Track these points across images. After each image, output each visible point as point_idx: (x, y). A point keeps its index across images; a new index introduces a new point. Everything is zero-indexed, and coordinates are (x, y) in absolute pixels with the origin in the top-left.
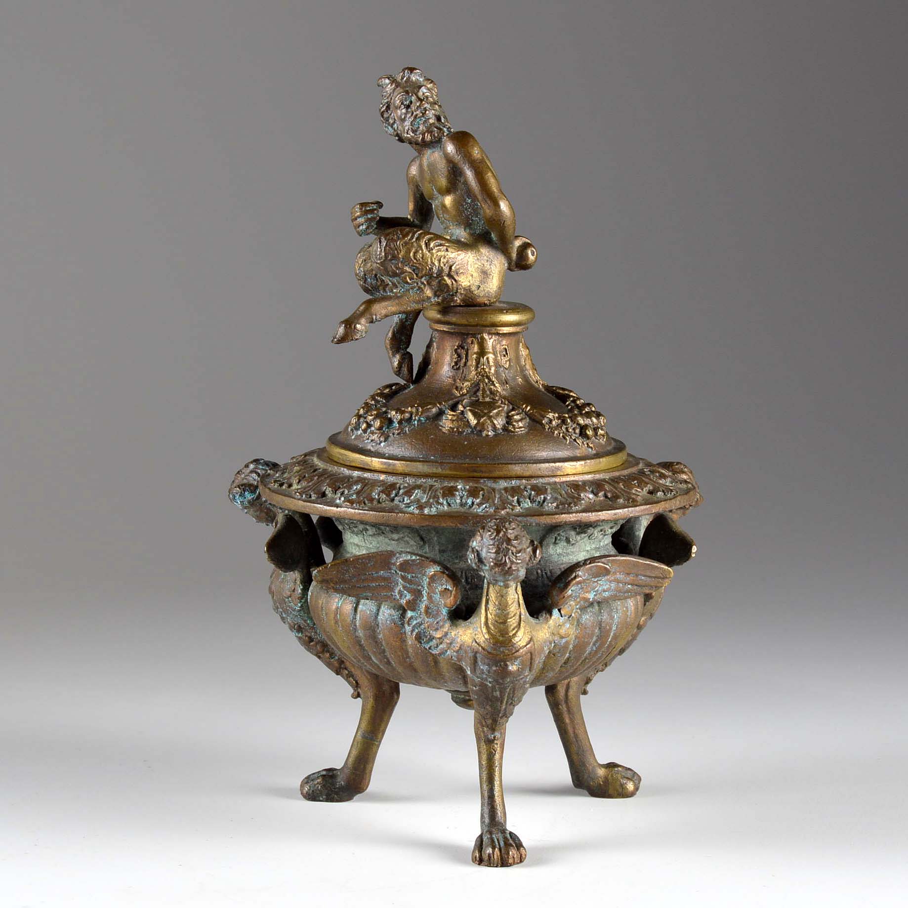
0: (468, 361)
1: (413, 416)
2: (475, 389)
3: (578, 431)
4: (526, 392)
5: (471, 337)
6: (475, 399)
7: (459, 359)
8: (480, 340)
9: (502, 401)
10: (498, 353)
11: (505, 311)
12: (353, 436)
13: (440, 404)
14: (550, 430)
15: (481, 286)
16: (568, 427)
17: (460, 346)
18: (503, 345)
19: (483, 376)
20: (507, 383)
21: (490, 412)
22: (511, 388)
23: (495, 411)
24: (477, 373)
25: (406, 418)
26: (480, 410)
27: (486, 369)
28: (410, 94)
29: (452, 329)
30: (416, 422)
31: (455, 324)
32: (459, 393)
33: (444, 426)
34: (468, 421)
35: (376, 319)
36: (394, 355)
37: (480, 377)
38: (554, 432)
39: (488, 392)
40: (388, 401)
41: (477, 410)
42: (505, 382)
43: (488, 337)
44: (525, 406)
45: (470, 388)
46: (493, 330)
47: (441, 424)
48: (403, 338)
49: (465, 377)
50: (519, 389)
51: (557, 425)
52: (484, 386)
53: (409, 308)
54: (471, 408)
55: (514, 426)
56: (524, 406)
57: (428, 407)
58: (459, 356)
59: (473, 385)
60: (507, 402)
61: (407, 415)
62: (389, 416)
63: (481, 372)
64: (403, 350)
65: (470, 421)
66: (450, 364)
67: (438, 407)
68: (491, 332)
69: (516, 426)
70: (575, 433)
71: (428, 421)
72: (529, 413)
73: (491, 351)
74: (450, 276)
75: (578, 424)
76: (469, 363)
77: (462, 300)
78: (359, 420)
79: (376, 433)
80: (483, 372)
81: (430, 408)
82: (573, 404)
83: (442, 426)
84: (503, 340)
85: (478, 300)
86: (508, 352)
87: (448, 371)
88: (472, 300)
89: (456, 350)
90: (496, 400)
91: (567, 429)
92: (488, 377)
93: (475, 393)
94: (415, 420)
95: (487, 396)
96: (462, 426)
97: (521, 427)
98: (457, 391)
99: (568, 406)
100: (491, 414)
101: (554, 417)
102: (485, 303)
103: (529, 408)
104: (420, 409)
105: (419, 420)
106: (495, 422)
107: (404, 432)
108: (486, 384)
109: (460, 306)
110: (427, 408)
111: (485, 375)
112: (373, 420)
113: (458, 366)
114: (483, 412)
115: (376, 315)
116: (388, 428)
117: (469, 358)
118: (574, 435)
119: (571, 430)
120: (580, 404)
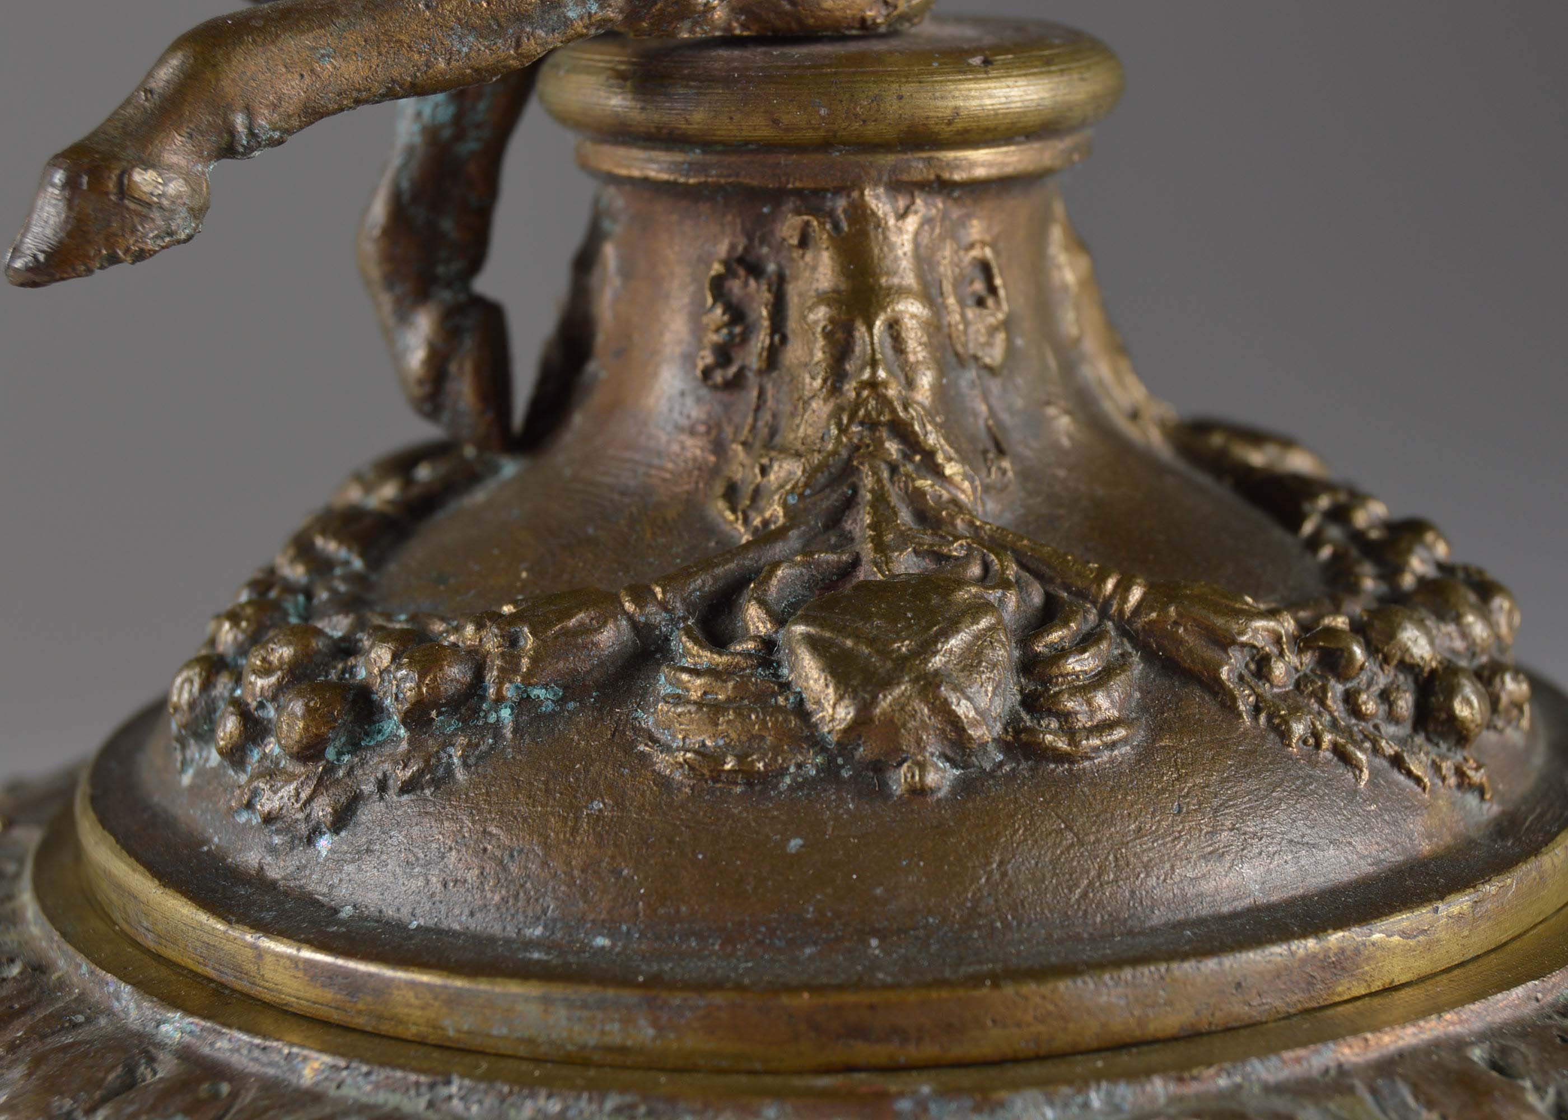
0: (784, 339)
1: (491, 676)
2: (832, 499)
3: (1405, 703)
4: (1100, 492)
5: (798, 213)
6: (832, 557)
7: (737, 330)
8: (845, 226)
9: (986, 567)
10: (947, 287)
11: (977, 61)
12: (183, 770)
13: (641, 594)
14: (1262, 718)
16: (1358, 692)
17: (741, 261)
18: (971, 246)
19: (873, 426)
20: (1001, 452)
21: (927, 648)
22: (1025, 475)
23: (956, 642)
24: (839, 409)
25: (449, 689)
26: (871, 642)
27: (885, 384)
29: (692, 168)
30: (505, 713)
31: (705, 143)
32: (746, 521)
33: (664, 737)
34: (801, 710)
35: (252, 133)
36: (403, 316)
37: (855, 429)
38: (1289, 730)
39: (905, 516)
40: (375, 562)
41: (849, 643)
42: (990, 445)
43: (888, 208)
44: (1116, 587)
45: (801, 496)
46: (917, 165)
47: (648, 721)
48: (447, 225)
49: (773, 432)
50: (1062, 473)
51: (1297, 685)
52: (879, 481)
53: (442, 65)
54: (811, 630)
55: (1066, 717)
56: (1110, 585)
57: (573, 622)
58: (737, 314)
59: (821, 478)
60: (1012, 571)
61: (456, 673)
62: (362, 674)
63: (859, 403)
64: (449, 285)
65: (810, 706)
66: (688, 359)
67: (630, 618)
68: (905, 177)
69: (1083, 720)
70: (1392, 717)
71: (571, 705)
72: (1140, 623)
73: (910, 280)
75: (1407, 667)
76: (794, 353)
78: (207, 685)
79: (292, 777)
80: (872, 403)
81: (584, 630)
82: (1334, 532)
83: (653, 740)
84: (969, 216)
86: (998, 282)
87: (682, 394)
89: (718, 286)
90: (948, 557)
91: (1350, 699)
92: (902, 431)
93: (834, 520)
94: (500, 699)
95: (904, 539)
96: (769, 740)
97: (1108, 725)
98: (734, 511)
99: (1314, 543)
100: (937, 662)
101: (1278, 640)
102: (863, 21)
103: (1136, 594)
104: (528, 641)
105: (524, 703)
106: (963, 709)
107: (441, 771)
108: (894, 469)
109: (729, 41)
110: (566, 632)
111: (884, 418)
112: (274, 698)
113: (732, 370)
114: (884, 653)
115: (250, 112)
116: (355, 746)
117: (792, 324)
118: (1391, 729)
119: (1370, 705)
120: (1372, 526)
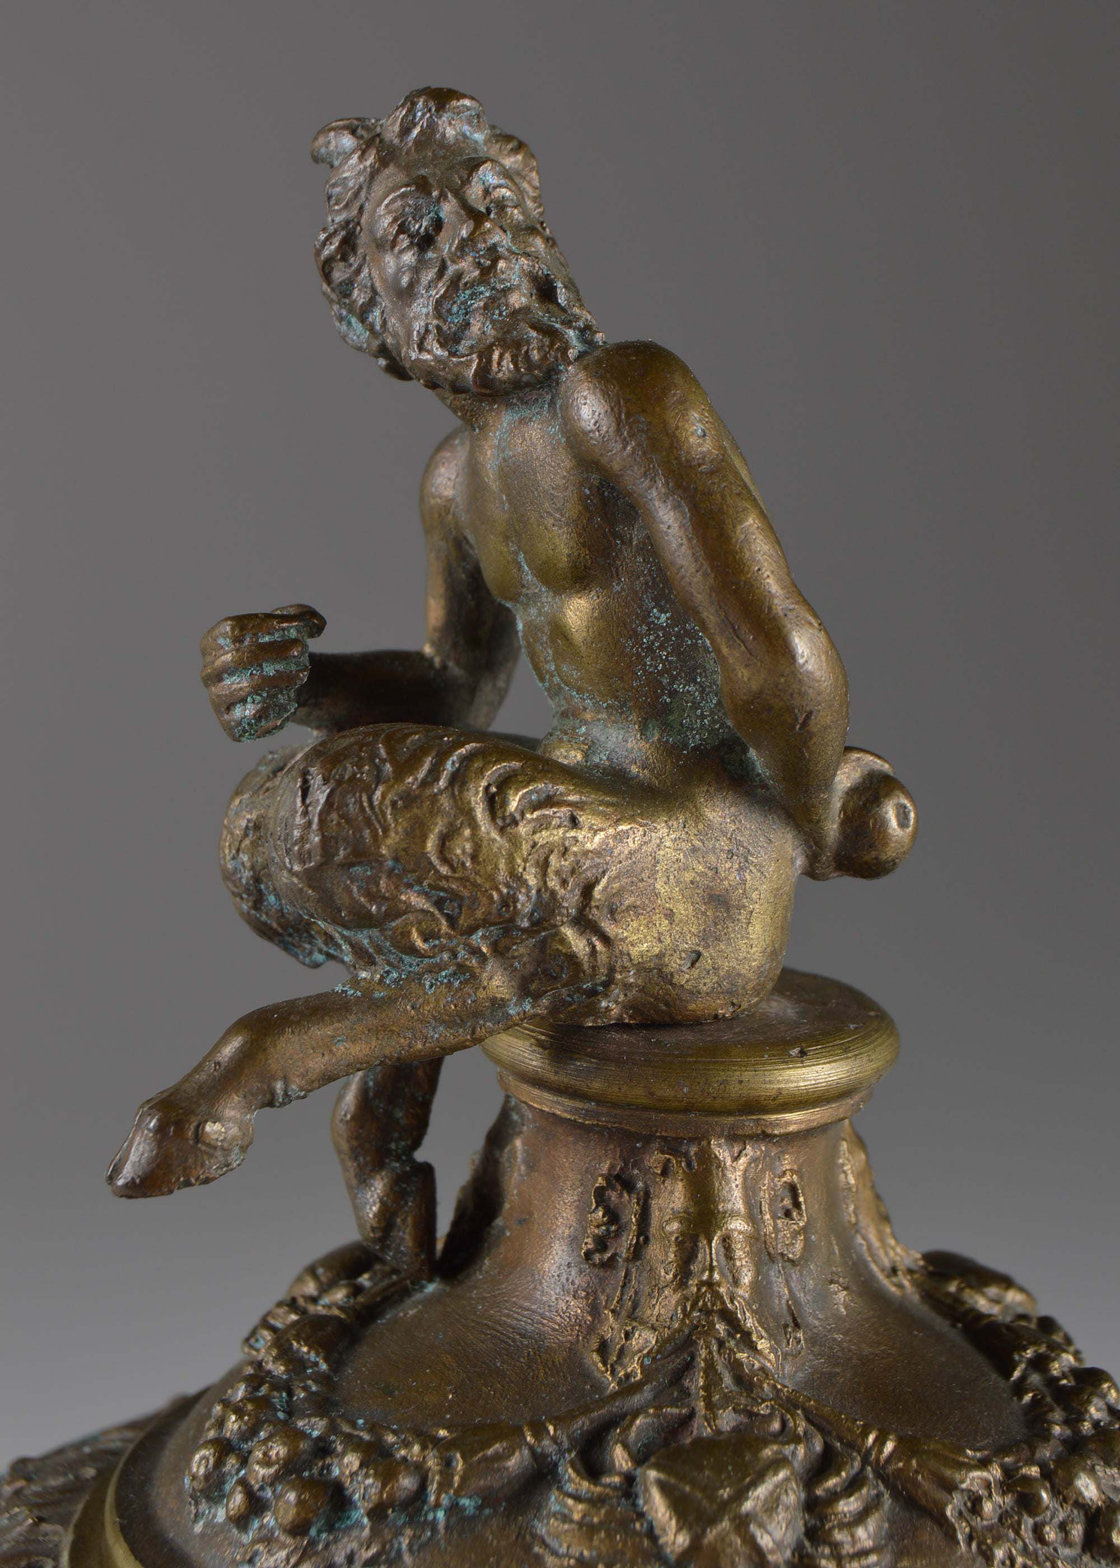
0: (647, 1240)
1: (433, 1488)
2: (677, 1362)
3: (1077, 1531)
4: (867, 1350)
5: (663, 1153)
6: (675, 1411)
7: (613, 1228)
8: (695, 1164)
9: (784, 1424)
10: (765, 1208)
11: (795, 1052)
12: (195, 1521)
13: (539, 1431)
14: (974, 1546)
15: (706, 954)
16: (1043, 1524)
17: (618, 1177)
18: (784, 1173)
19: (707, 1312)
20: (797, 1326)
21: (741, 1495)
22: (813, 1341)
23: (762, 1491)
24: (686, 1299)
25: (401, 1495)
26: (704, 1489)
27: (719, 1284)
29: (588, 1114)
30: (441, 1515)
31: (600, 1100)
32: (613, 1372)
33: (553, 1543)
34: (651, 1534)
35: (286, 1094)
36: (363, 1180)
37: (695, 1314)
38: (993, 1555)
39: (727, 1380)
40: (337, 1365)
41: (687, 1488)
42: (789, 1319)
43: (727, 1154)
44: (875, 1441)
45: (654, 1359)
46: (749, 1124)
47: (541, 1529)
48: (399, 1114)
49: (635, 1306)
50: (839, 1337)
51: (1000, 1519)
52: (710, 1353)
53: (420, 1046)
54: (662, 1476)
55: (835, 1546)
56: (871, 1439)
57: (490, 1452)
58: (613, 1216)
59: (669, 1347)
60: (802, 1427)
61: (407, 1483)
62: (336, 1472)
63: (698, 1296)
64: (398, 1159)
65: (657, 1531)
66: (574, 1241)
67: (531, 1448)
68: (740, 1132)
69: (847, 1549)
70: (1067, 1542)
71: (487, 1511)
72: (891, 1468)
73: (740, 1206)
74: (584, 923)
75: (1081, 1505)
76: (654, 1251)
77: (632, 1007)
78: (219, 1463)
79: (283, 1546)
80: (709, 1296)
81: (498, 1457)
82: (1035, 1378)
83: (544, 1544)
84: (783, 1153)
85: (692, 1006)
86: (801, 1199)
87: (569, 1265)
88: (667, 1005)
89: (600, 1195)
90: (757, 1415)
91: (1038, 1531)
92: (729, 1317)
93: (677, 1377)
94: (437, 1505)
95: (727, 1399)
96: (629, 1554)
97: (864, 1553)
98: (605, 1364)
99: (1020, 1388)
100: (748, 1506)
101: (988, 1486)
102: (716, 1017)
103: (889, 1446)
104: (459, 1465)
105: (454, 1509)
106: (765, 1541)
107: (393, 1554)
108: (721, 1344)
109: (620, 1026)
110: (485, 1459)
111: (718, 1306)
112: (272, 1484)
113: (608, 1255)
114: (712, 1498)
115: (286, 1080)
116: (330, 1528)
117: (653, 1229)
118: (1065, 1552)
119: (1051, 1534)
120: (1064, 1376)
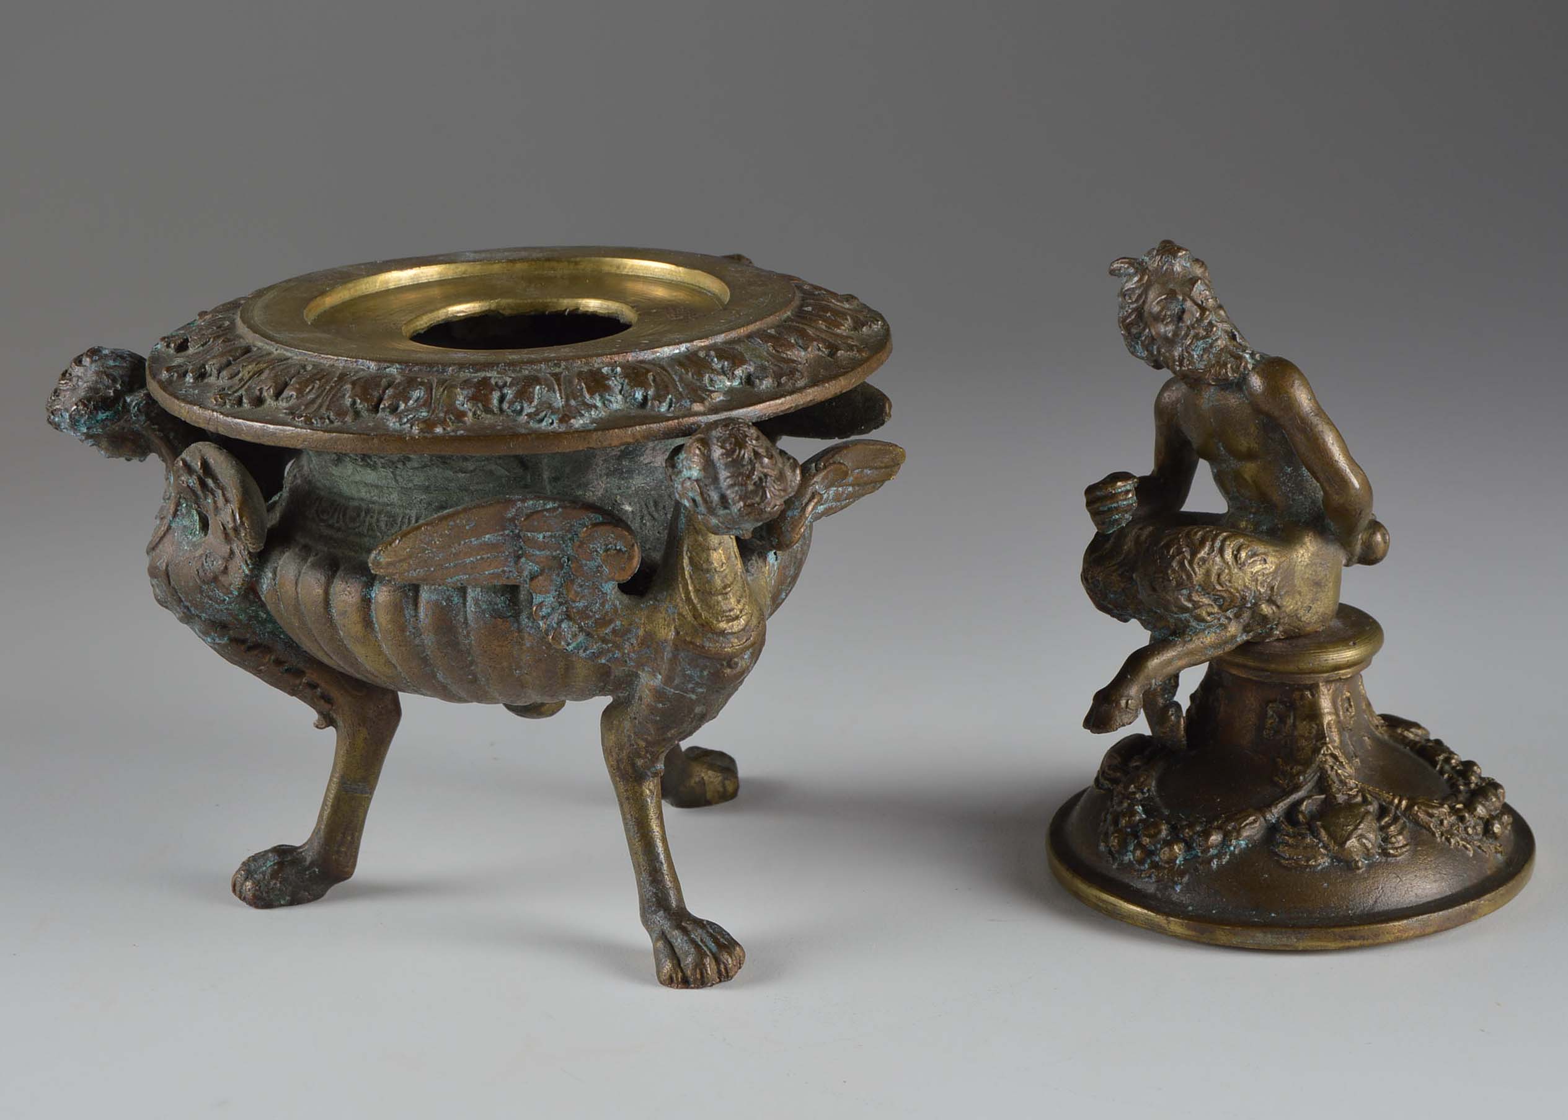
0: (1295, 728)
2: (1315, 778)
3: (1479, 829)
5: (1299, 690)
9: (1364, 798)
10: (1340, 709)
14: (1443, 838)
15: (1313, 606)
16: (1468, 827)
17: (1280, 703)
18: (1345, 694)
19: (1326, 755)
20: (1356, 756)
21: (1356, 828)
22: (1363, 762)
23: (1364, 824)
25: (1215, 843)
27: (1328, 743)
28: (1181, 298)
29: (1267, 677)
30: (1232, 849)
31: (1273, 671)
32: (1287, 784)
33: (1282, 854)
34: (1324, 847)
37: (1321, 756)
38: (1451, 841)
42: (1353, 753)
43: (1324, 689)
45: (1304, 777)
46: (1334, 675)
47: (1275, 849)
49: (1291, 755)
50: (1371, 758)
51: (1451, 827)
52: (1328, 771)
54: (1322, 823)
55: (1393, 844)
56: (1396, 800)
59: (1310, 770)
60: (1370, 798)
61: (1217, 837)
63: (1321, 749)
65: (1327, 845)
67: (1264, 818)
68: (1330, 680)
69: (1398, 845)
70: (1477, 834)
71: (1250, 845)
72: (1407, 812)
73: (1330, 710)
74: (1271, 601)
75: (1480, 818)
76: (1298, 732)
77: (1285, 632)
79: (1166, 868)
80: (1326, 748)
81: (1252, 823)
82: (1447, 767)
83: (1279, 855)
85: (1308, 629)
86: (1352, 703)
87: (1256, 741)
88: (1299, 629)
90: (1352, 795)
91: (1466, 830)
92: (1334, 756)
93: (1317, 783)
94: (1230, 844)
95: (1339, 790)
96: (1315, 855)
98: (1282, 780)
101: (1445, 813)
103: (1404, 803)
105: (1237, 845)
108: (1332, 767)
110: (1247, 824)
111: (1329, 752)
116: (1185, 859)
117: (1298, 724)
118: (1476, 837)
119: (1470, 831)
120: (1458, 765)
